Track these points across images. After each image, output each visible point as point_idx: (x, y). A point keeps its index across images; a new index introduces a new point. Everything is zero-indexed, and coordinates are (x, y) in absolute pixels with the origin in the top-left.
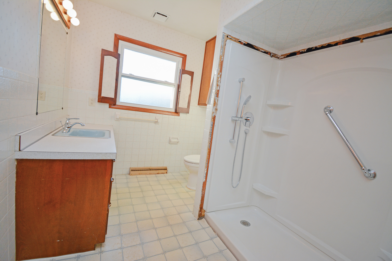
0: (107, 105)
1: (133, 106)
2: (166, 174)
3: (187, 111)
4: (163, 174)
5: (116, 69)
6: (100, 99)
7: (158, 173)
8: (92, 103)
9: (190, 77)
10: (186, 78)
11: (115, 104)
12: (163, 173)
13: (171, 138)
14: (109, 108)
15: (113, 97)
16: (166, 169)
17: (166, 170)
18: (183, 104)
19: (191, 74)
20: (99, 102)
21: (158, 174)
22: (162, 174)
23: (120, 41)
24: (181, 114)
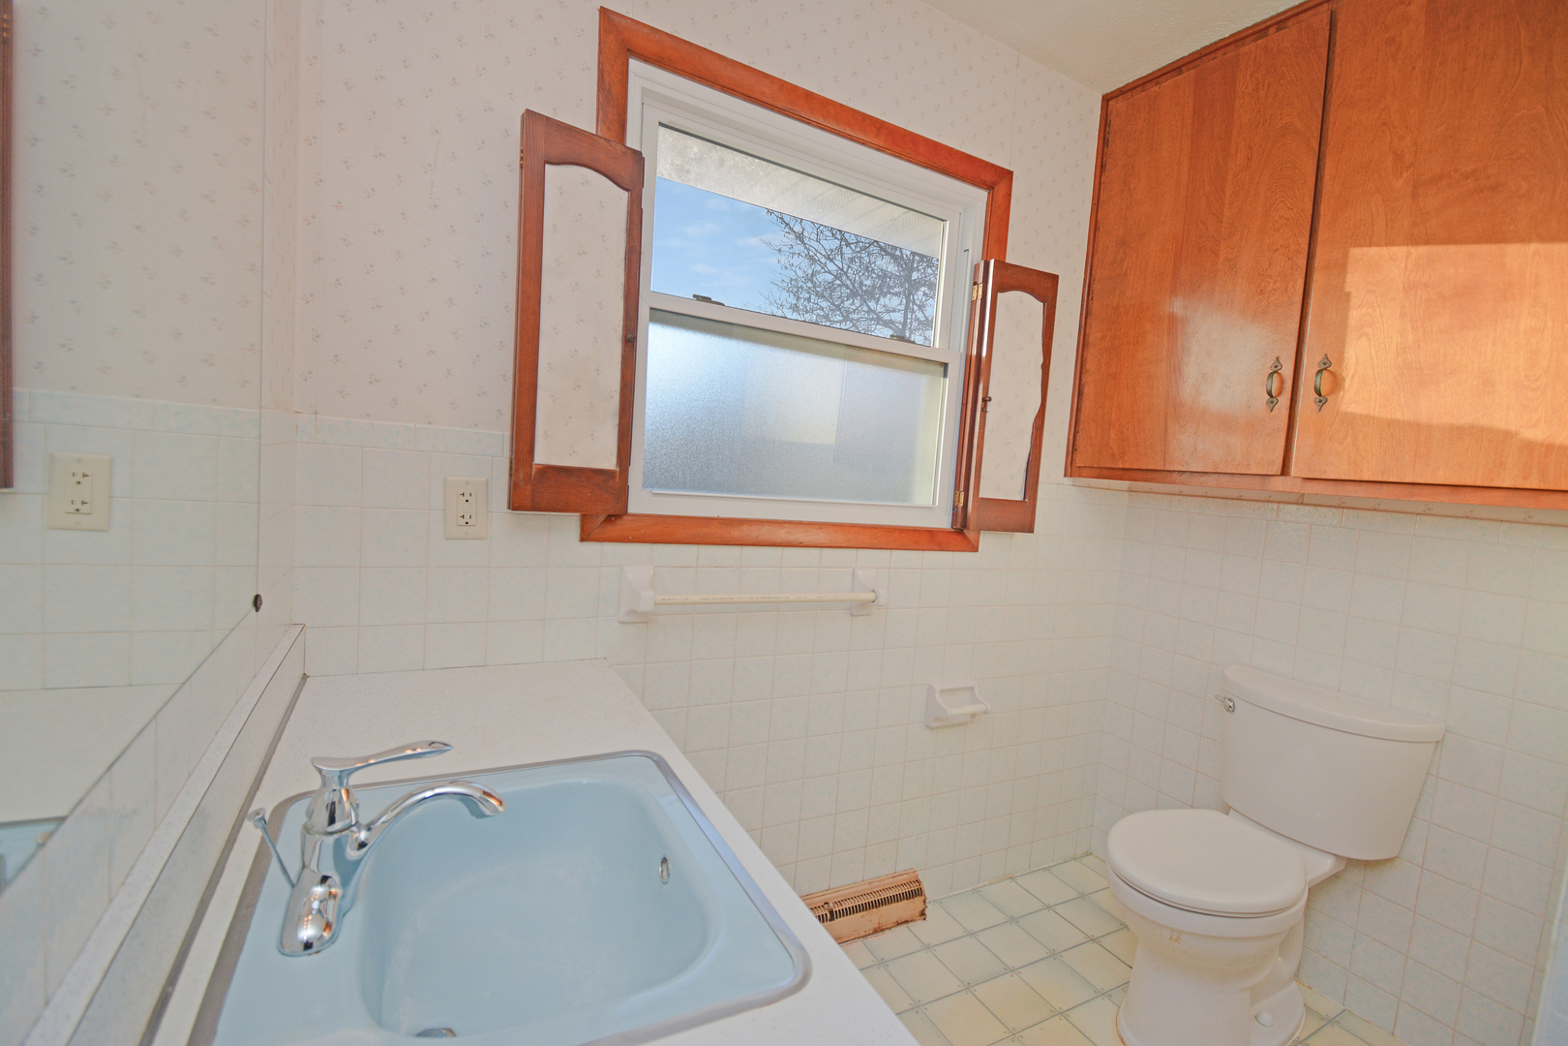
0: (569, 524)
1: (722, 516)
2: (918, 926)
3: (1019, 517)
4: (904, 926)
5: (622, 266)
6: (529, 487)
7: (876, 925)
8: (467, 519)
9: (1038, 307)
10: (1020, 309)
11: (617, 515)
12: (906, 922)
13: (937, 695)
14: (582, 540)
15: (610, 463)
16: (918, 893)
17: (918, 900)
18: (1001, 479)
19: (1044, 286)
20: (514, 505)
21: (876, 931)
22: (899, 927)
23: (634, 65)
24: (986, 540)
